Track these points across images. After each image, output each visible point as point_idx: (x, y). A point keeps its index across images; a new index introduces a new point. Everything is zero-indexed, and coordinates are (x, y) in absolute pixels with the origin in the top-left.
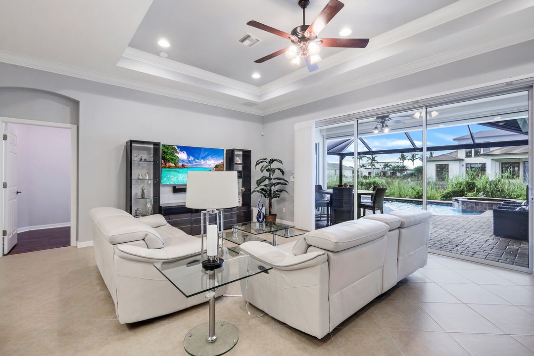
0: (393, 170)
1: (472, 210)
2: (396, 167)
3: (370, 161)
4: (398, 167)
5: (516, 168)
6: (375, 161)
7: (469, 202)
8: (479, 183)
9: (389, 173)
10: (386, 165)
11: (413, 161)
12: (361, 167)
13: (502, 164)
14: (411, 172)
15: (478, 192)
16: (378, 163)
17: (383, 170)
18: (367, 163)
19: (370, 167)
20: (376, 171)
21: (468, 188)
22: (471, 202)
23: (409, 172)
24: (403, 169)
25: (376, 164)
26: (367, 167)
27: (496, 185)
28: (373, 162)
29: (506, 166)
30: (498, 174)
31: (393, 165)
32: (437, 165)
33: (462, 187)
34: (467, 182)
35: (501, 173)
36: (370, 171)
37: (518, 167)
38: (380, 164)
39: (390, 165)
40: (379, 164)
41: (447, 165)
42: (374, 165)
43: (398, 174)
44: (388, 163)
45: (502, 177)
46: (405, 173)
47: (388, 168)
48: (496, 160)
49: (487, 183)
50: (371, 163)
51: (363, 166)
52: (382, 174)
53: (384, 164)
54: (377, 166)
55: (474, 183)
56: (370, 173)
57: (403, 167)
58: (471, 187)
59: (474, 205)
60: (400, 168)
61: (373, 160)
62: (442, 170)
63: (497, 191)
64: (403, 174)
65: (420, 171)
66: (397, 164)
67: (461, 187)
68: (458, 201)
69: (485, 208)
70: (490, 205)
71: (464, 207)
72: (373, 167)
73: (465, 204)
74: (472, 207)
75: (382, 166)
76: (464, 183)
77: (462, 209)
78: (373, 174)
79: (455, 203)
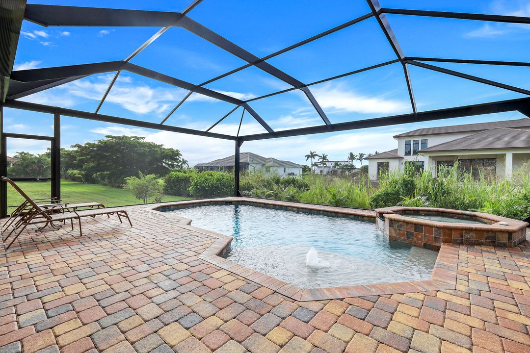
0: (343, 168)
1: (408, 241)
2: (344, 166)
3: (321, 160)
4: (347, 165)
6: (326, 160)
7: (404, 221)
8: (420, 182)
9: (339, 172)
10: (336, 164)
11: (361, 161)
12: (313, 165)
14: (358, 170)
16: (328, 162)
17: (334, 169)
18: (319, 162)
19: (322, 165)
20: (327, 169)
21: (405, 189)
22: (407, 223)
23: (356, 171)
24: (351, 168)
26: (319, 166)
27: (441, 185)
28: (324, 160)
31: (343, 163)
32: (378, 163)
33: (397, 187)
34: (404, 180)
36: (322, 169)
38: (331, 163)
39: (340, 164)
41: (388, 163)
42: (325, 164)
43: (347, 173)
44: (338, 161)
46: (353, 172)
47: (338, 167)
48: (433, 158)
49: (429, 181)
50: (323, 161)
51: (316, 164)
52: (333, 172)
53: (334, 163)
54: (328, 164)
55: (412, 182)
56: (321, 171)
57: (352, 166)
58: (409, 188)
59: (413, 231)
60: (349, 166)
62: (383, 167)
63: (442, 193)
65: (365, 169)
66: (346, 163)
67: (395, 187)
68: (384, 217)
69: (435, 238)
70: (447, 231)
71: (394, 234)
72: (325, 166)
73: (396, 226)
74: (409, 235)
75: (333, 165)
76: (400, 181)
77: (390, 236)
78: (324, 173)
79: (379, 220)
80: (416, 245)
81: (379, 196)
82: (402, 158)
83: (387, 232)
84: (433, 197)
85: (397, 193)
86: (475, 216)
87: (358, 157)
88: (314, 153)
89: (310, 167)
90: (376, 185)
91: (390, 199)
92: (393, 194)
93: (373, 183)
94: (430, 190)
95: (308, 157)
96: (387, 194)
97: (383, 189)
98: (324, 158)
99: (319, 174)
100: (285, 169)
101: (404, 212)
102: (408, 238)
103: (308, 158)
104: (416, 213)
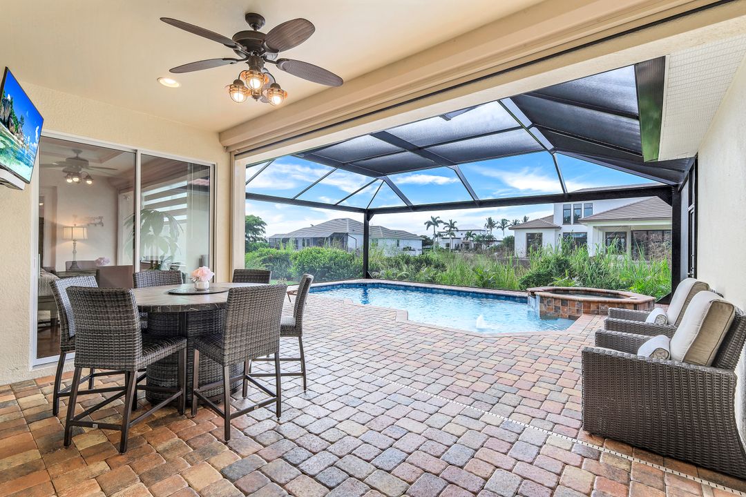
0: (478, 240)
1: (556, 315)
2: (480, 237)
3: (448, 229)
4: (484, 236)
5: (623, 240)
6: (454, 228)
7: (552, 298)
8: (575, 260)
9: (472, 246)
10: (469, 234)
11: (503, 229)
12: (436, 236)
13: (607, 233)
14: (499, 243)
15: (572, 276)
16: (457, 231)
17: (465, 241)
18: (445, 231)
19: (448, 236)
20: (455, 242)
21: (558, 269)
22: (555, 299)
23: (497, 244)
24: (490, 239)
25: (455, 233)
26: (444, 237)
27: (597, 264)
28: (452, 229)
29: (611, 236)
30: (601, 247)
31: (478, 233)
32: (527, 234)
33: (550, 267)
34: (558, 260)
35: (605, 246)
36: (448, 241)
37: (625, 238)
38: (462, 232)
39: (474, 234)
40: (460, 233)
41: (541, 235)
42: (453, 234)
43: (484, 246)
44: (472, 230)
45: (607, 251)
46: (493, 245)
47: (472, 239)
48: (600, 228)
49: (585, 260)
50: (450, 231)
51: (440, 235)
52: (464, 246)
53: (466, 232)
54: (458, 235)
55: (566, 261)
56: (448, 245)
57: (491, 237)
58: (562, 266)
59: (559, 304)
60: (486, 238)
61: (451, 227)
62: (534, 241)
63: (599, 273)
64: (490, 246)
65: (510, 242)
66: (483, 233)
67: (548, 267)
68: (535, 295)
69: (578, 310)
70: (586, 304)
71: (544, 309)
72: (453, 236)
73: (546, 302)
74: (557, 309)
75: (464, 236)
76: (553, 261)
77: (541, 312)
78: (452, 246)
79: (531, 299)
80: (563, 317)
81: (530, 277)
82: (559, 228)
83: (538, 308)
84: (589, 278)
85: (550, 274)
86: (618, 294)
87: (499, 225)
88: (438, 219)
89: (431, 238)
90: (526, 264)
91: (541, 279)
92: (545, 275)
93: (522, 261)
94: (586, 271)
95: (429, 224)
96: (539, 275)
97: (534, 269)
98: (452, 225)
99: (445, 248)
100: (398, 241)
101: (555, 291)
102: (556, 311)
103: (429, 226)
104: (566, 292)
